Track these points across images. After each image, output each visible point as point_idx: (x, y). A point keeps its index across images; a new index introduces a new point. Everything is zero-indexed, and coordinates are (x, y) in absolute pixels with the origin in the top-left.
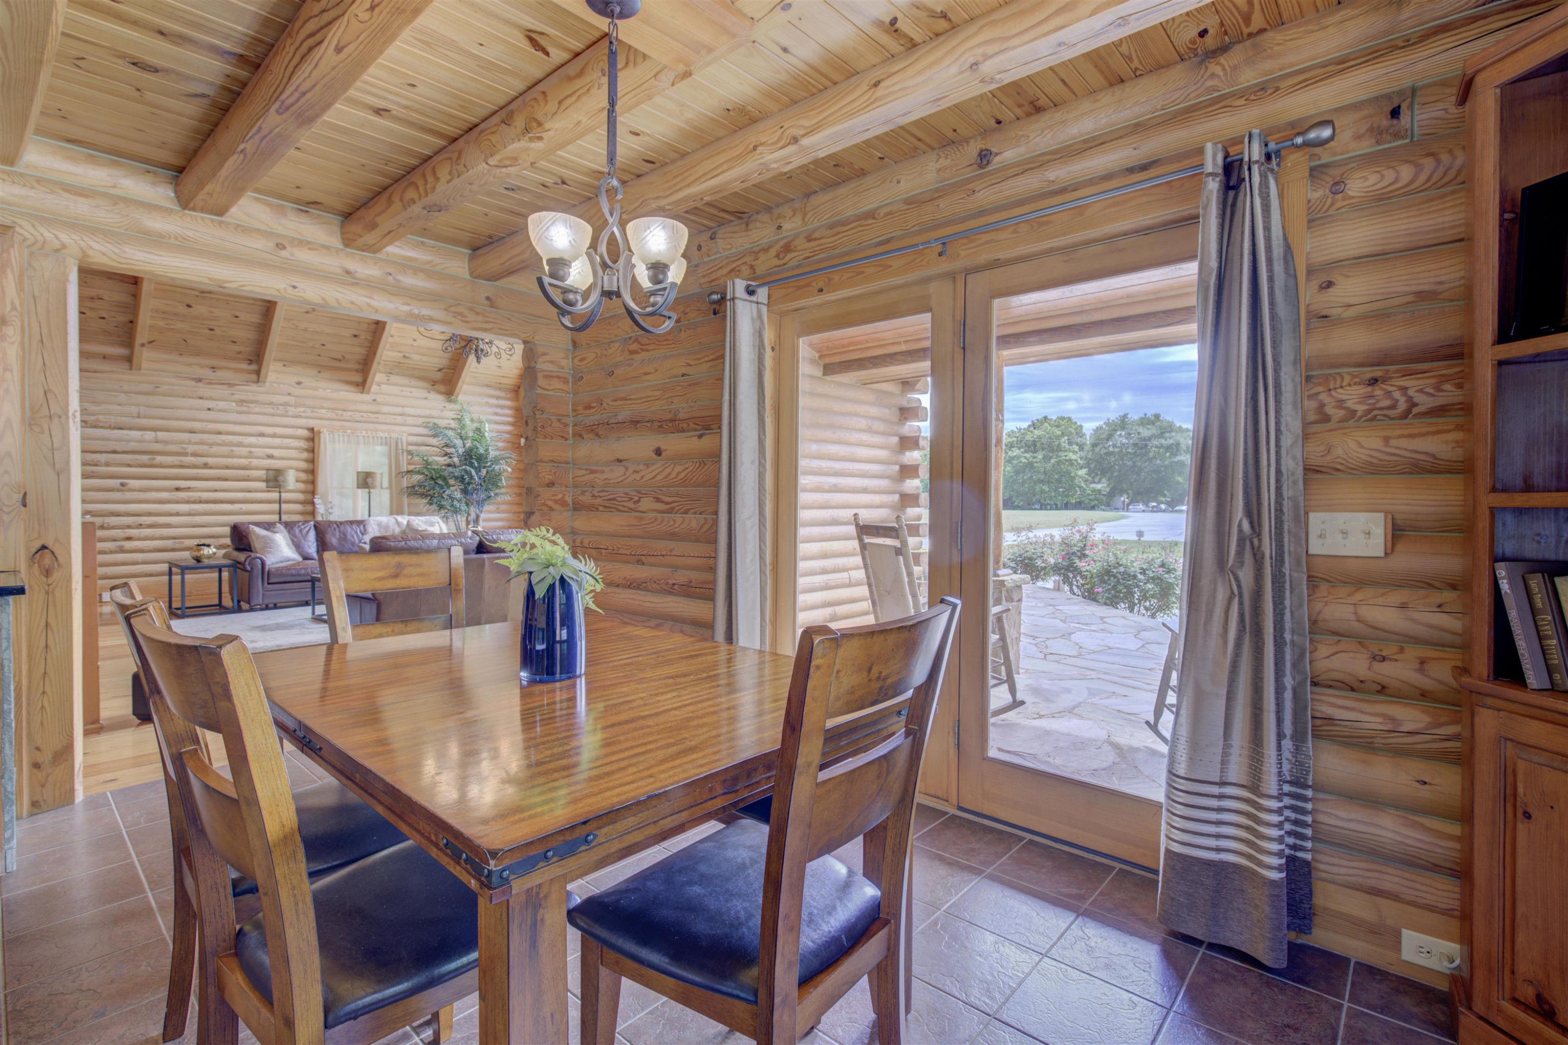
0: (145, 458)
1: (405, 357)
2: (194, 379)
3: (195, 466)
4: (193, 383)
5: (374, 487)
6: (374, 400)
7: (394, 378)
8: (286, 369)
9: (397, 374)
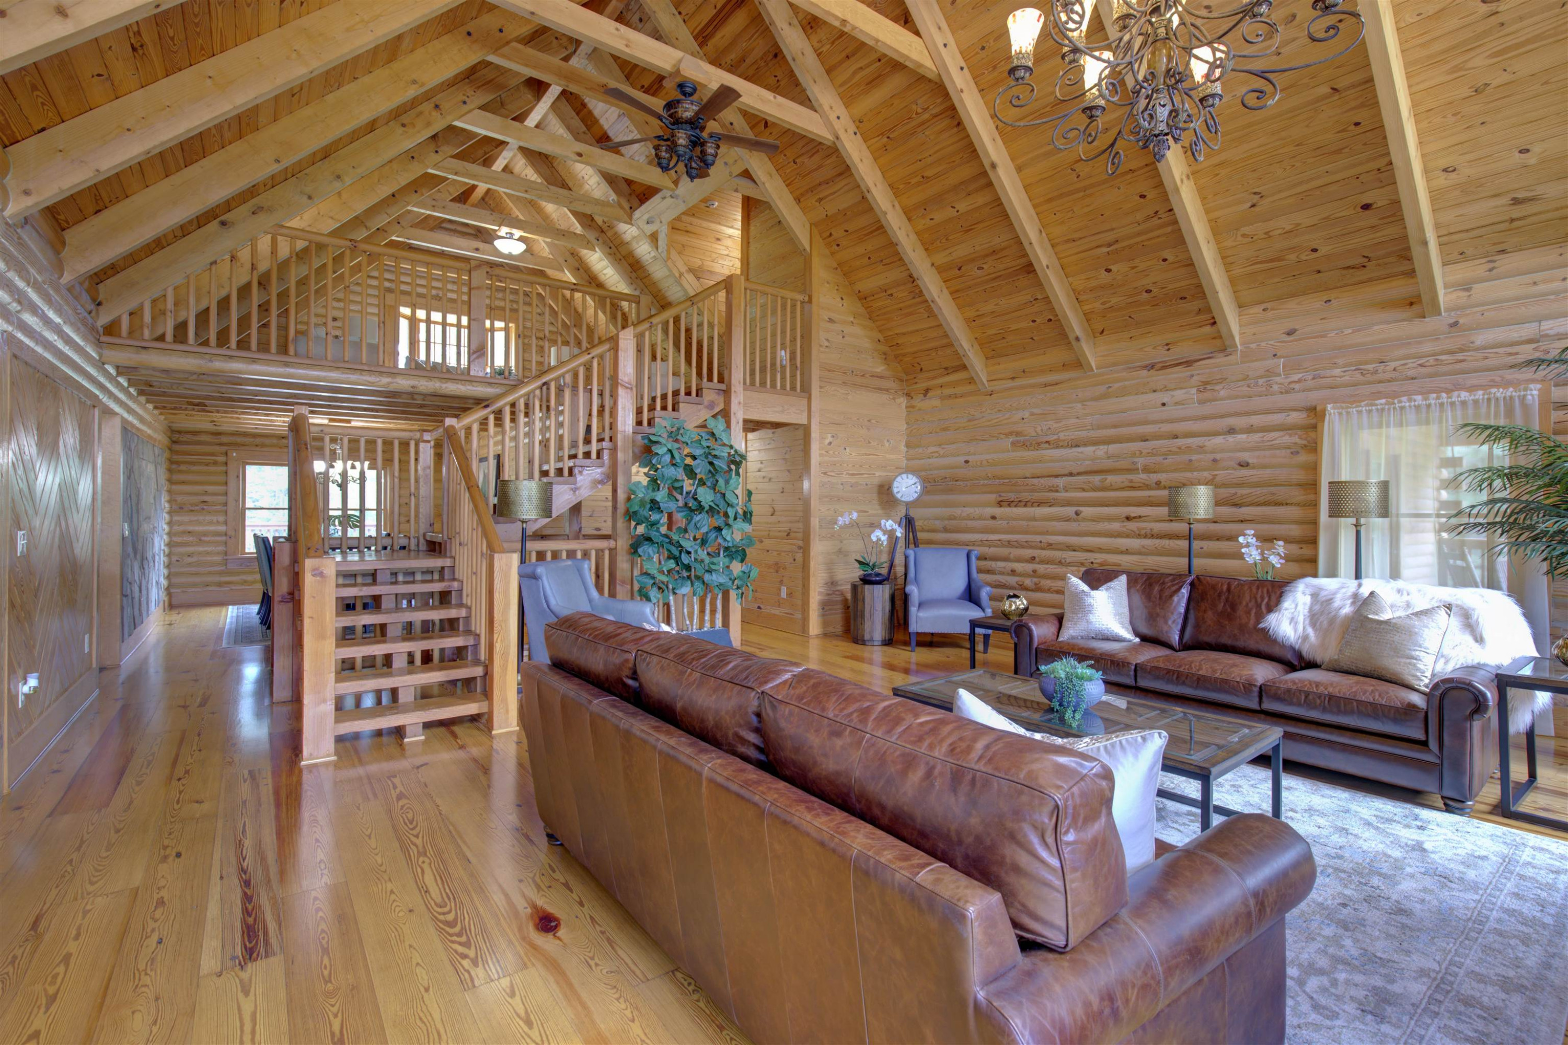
0: (1096, 479)
1: (1516, 201)
2: (1145, 367)
3: (1147, 487)
4: (1145, 373)
5: (1366, 514)
6: (1455, 324)
7: (1505, 263)
8: (1270, 314)
9: (1519, 249)
